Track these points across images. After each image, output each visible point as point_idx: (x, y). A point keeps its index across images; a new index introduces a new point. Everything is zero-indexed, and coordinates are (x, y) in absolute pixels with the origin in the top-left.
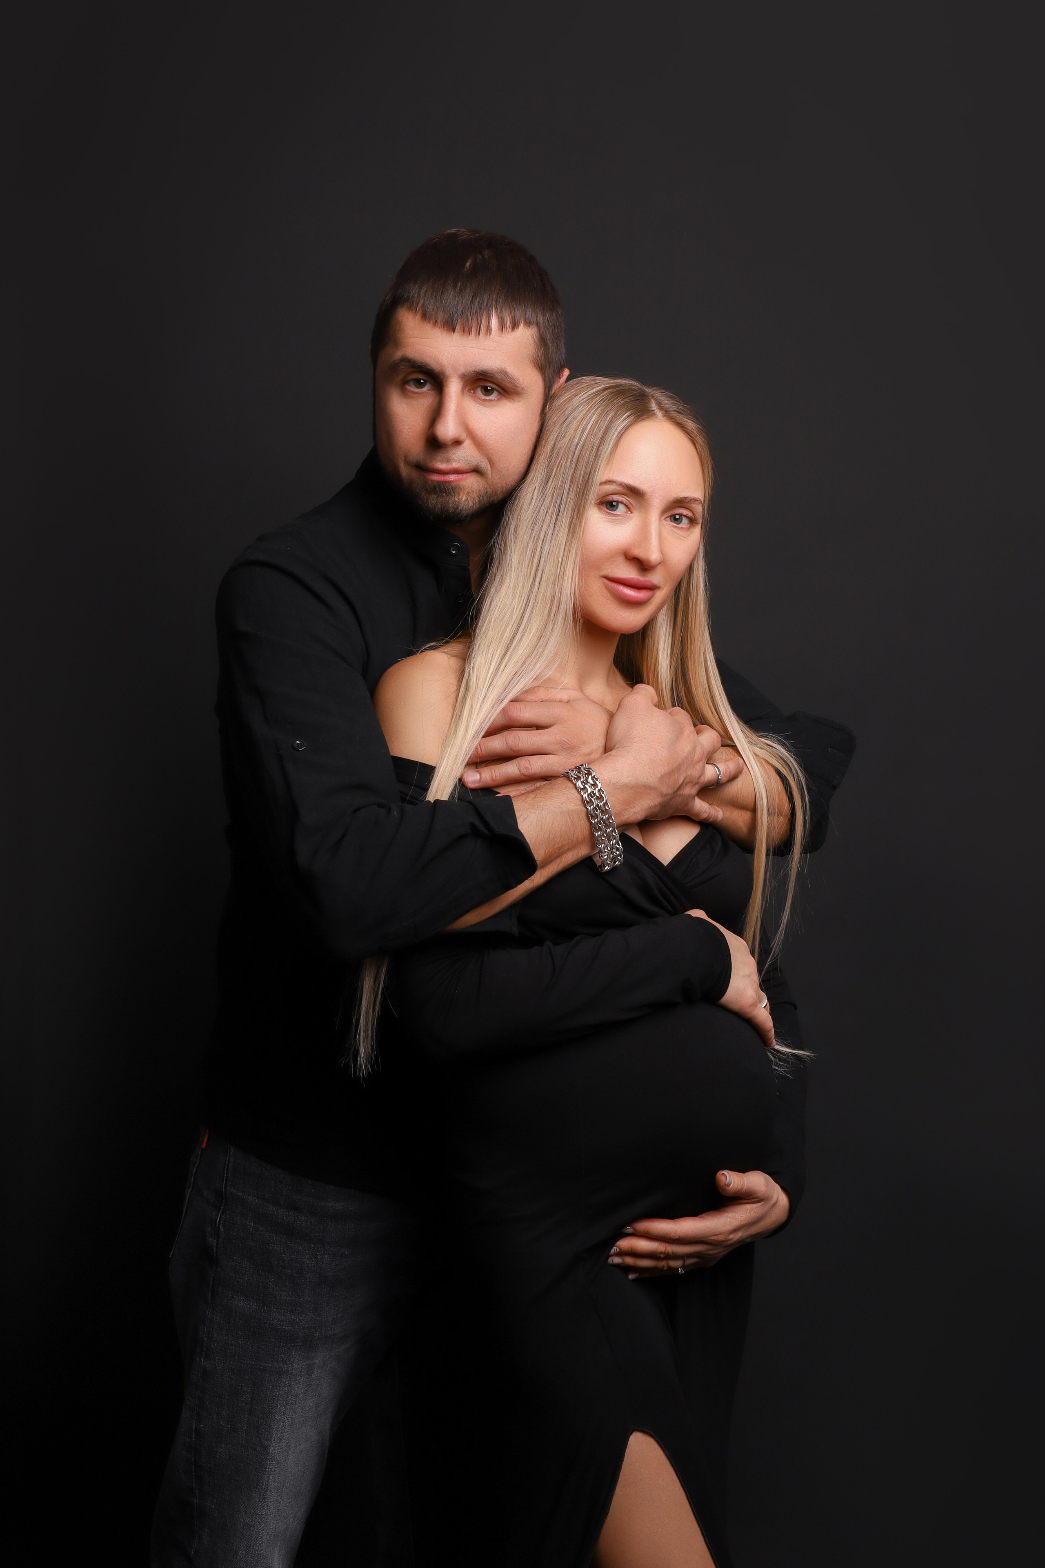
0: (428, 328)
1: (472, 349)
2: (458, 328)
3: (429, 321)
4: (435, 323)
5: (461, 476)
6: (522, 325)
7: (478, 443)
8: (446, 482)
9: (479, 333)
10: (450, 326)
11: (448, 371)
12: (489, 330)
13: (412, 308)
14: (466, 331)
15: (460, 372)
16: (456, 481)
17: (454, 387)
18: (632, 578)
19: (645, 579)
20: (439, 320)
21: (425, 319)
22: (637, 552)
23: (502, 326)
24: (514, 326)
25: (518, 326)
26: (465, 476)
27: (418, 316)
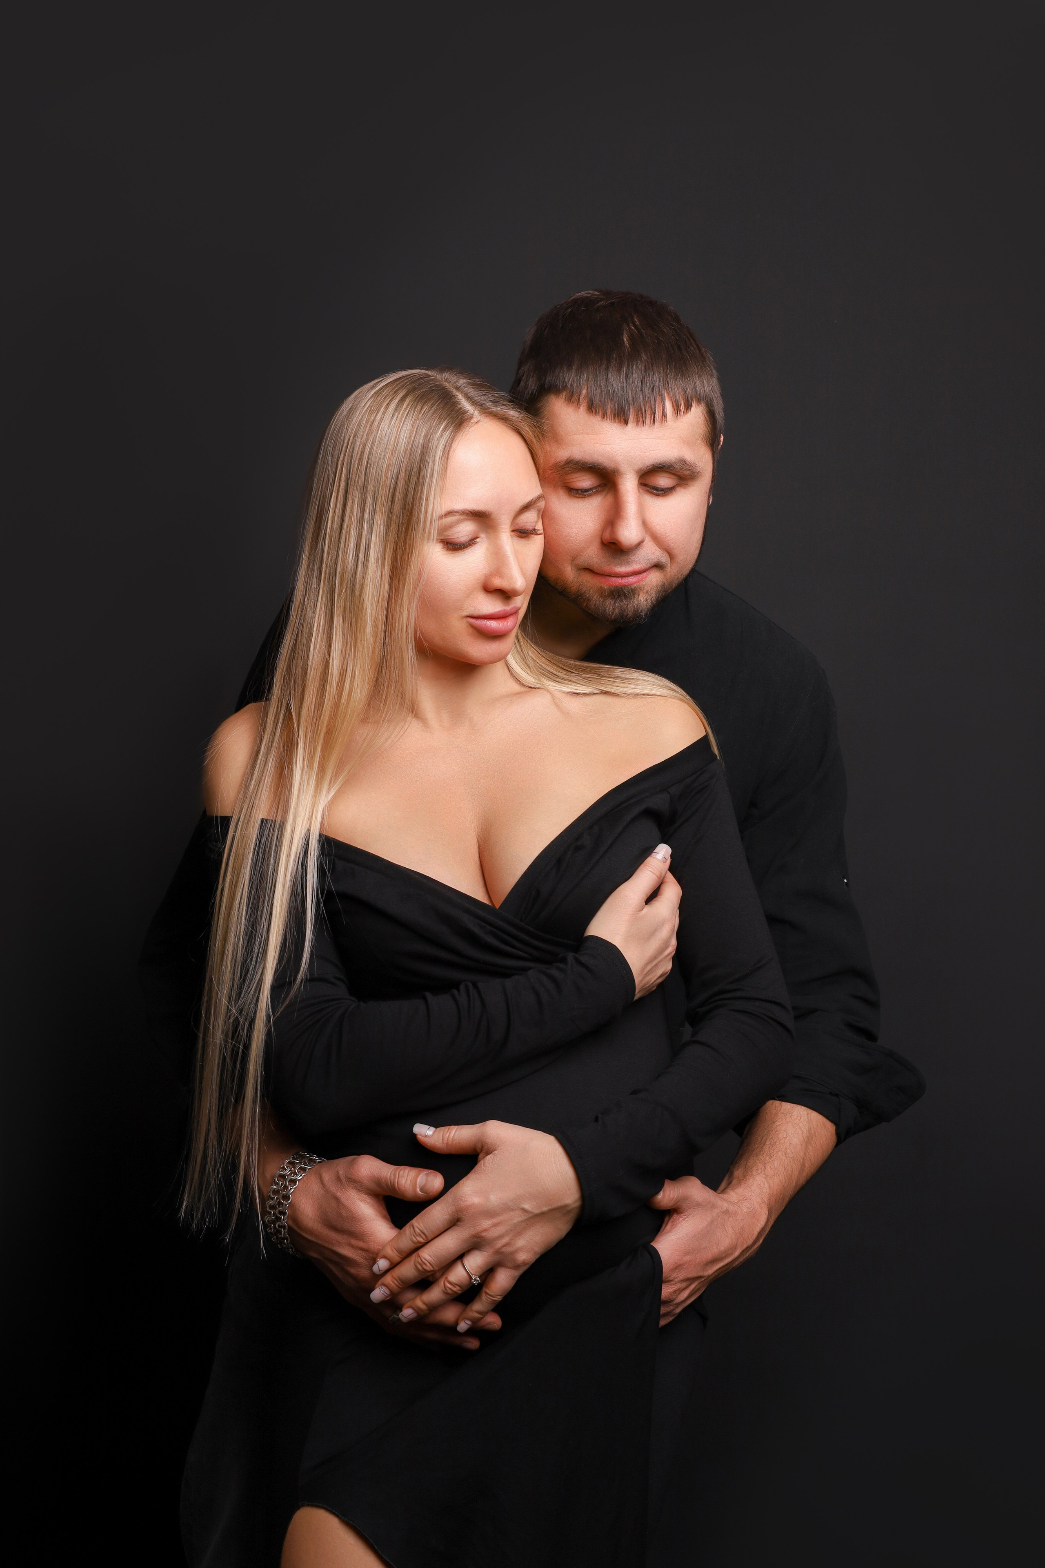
0: (595, 421)
1: (646, 440)
2: (631, 418)
3: (596, 414)
4: (604, 416)
5: (641, 576)
6: (694, 405)
7: (657, 539)
8: (625, 586)
9: (654, 421)
10: (621, 417)
11: (624, 468)
12: (664, 416)
13: (572, 399)
14: (640, 419)
15: (637, 468)
16: (636, 582)
17: (629, 485)
18: (499, 612)
19: (510, 607)
20: (608, 412)
21: (591, 412)
22: (498, 582)
23: (677, 409)
24: (688, 407)
25: (691, 406)
26: (644, 574)
27: (583, 408)
